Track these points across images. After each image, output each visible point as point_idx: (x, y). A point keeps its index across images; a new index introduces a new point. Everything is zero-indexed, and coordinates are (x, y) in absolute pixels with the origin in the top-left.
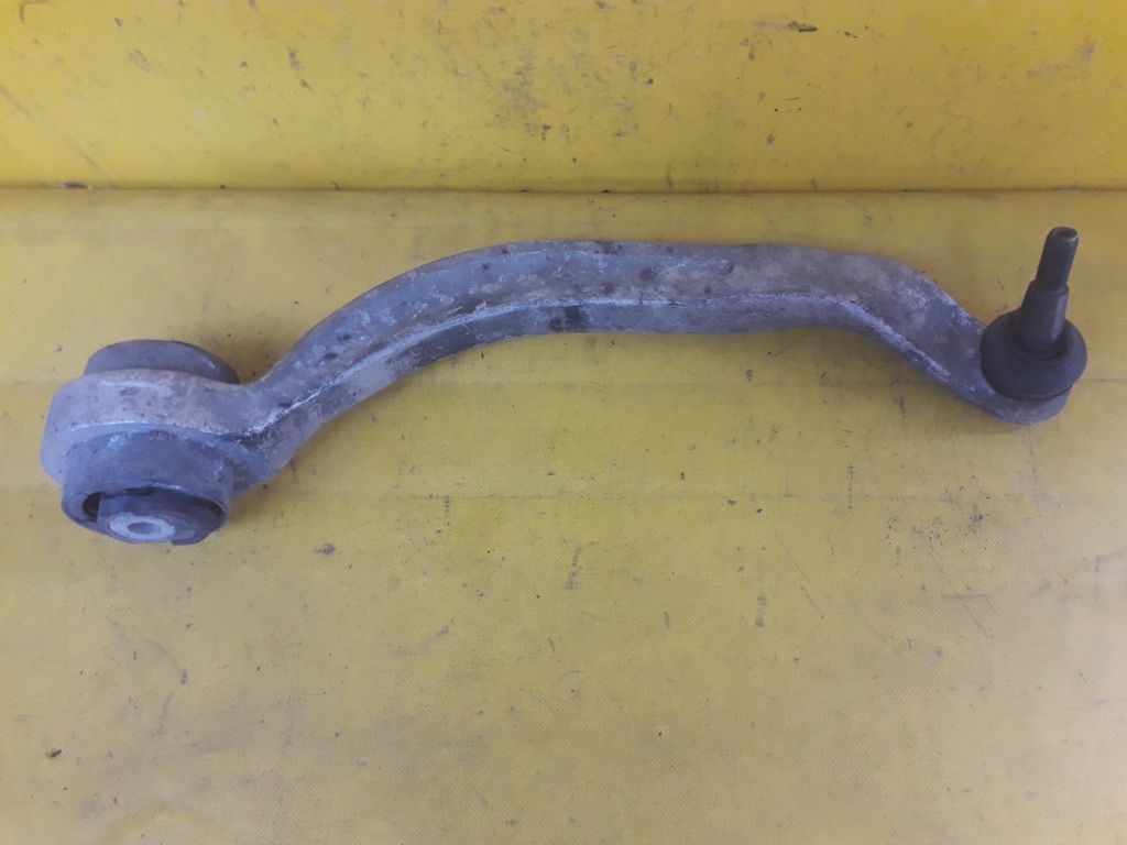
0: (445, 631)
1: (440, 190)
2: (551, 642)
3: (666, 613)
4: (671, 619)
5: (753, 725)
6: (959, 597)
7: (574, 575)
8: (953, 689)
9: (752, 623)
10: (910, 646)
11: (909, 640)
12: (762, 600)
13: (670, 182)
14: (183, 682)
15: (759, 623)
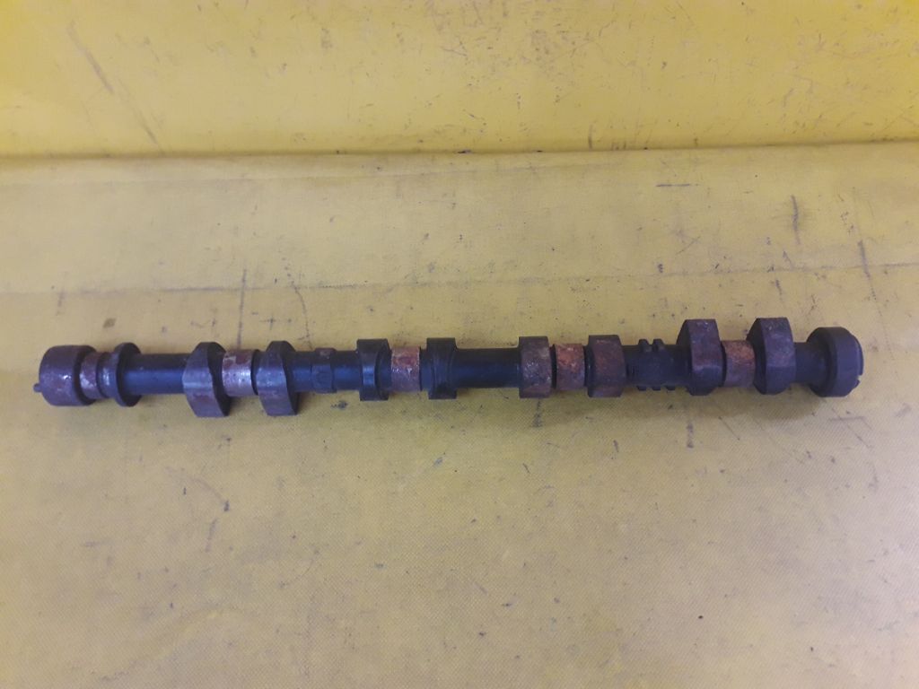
0: (439, 461)
1: (417, 152)
2: (526, 467)
3: (615, 442)
4: (619, 445)
5: (694, 521)
6: (841, 419)
7: (539, 416)
8: (847, 486)
9: (685, 445)
10: (810, 457)
11: (808, 452)
12: (690, 428)
13: (590, 141)
14: (226, 509)
15: (690, 445)
